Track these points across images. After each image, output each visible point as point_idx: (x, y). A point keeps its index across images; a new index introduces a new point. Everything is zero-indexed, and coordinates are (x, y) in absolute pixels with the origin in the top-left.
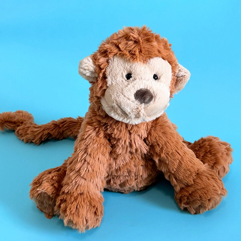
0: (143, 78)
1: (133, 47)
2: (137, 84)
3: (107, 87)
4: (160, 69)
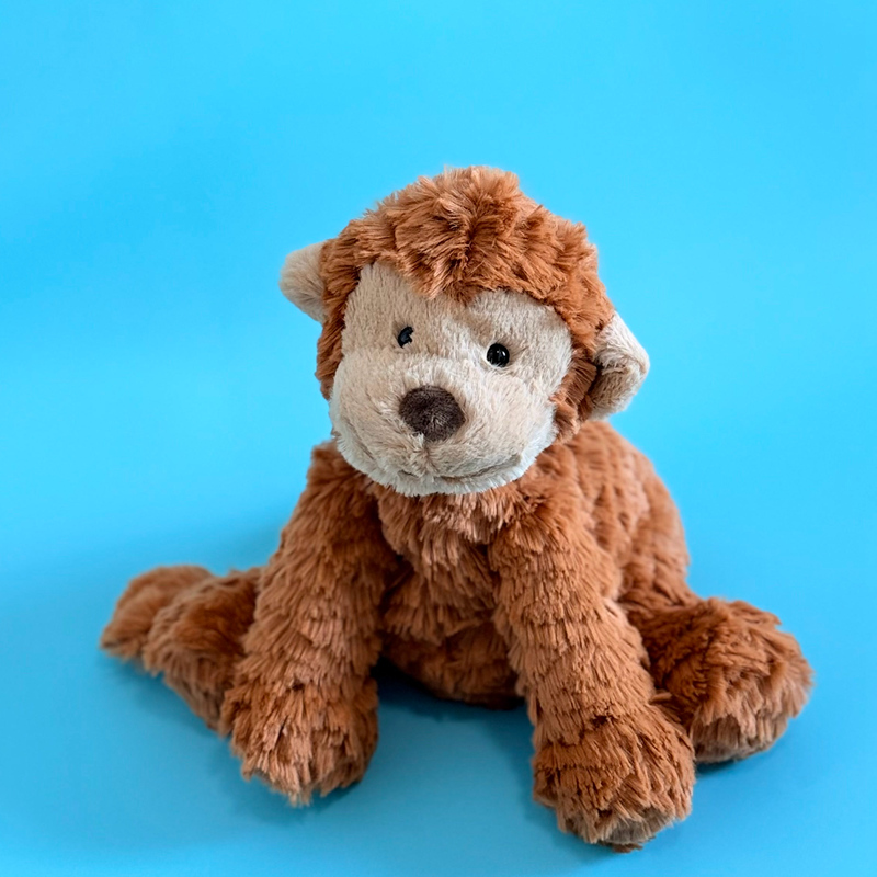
0: (443, 350)
1: (434, 241)
2: (416, 368)
3: (342, 356)
4: (515, 329)
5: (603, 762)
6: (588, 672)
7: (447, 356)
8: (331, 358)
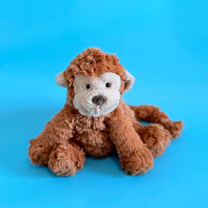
0: (98, 88)
1: (89, 67)
2: (93, 93)
3: (75, 94)
4: (110, 79)
5: (135, 160)
6: (130, 142)
7: (99, 89)
8: (72, 95)
